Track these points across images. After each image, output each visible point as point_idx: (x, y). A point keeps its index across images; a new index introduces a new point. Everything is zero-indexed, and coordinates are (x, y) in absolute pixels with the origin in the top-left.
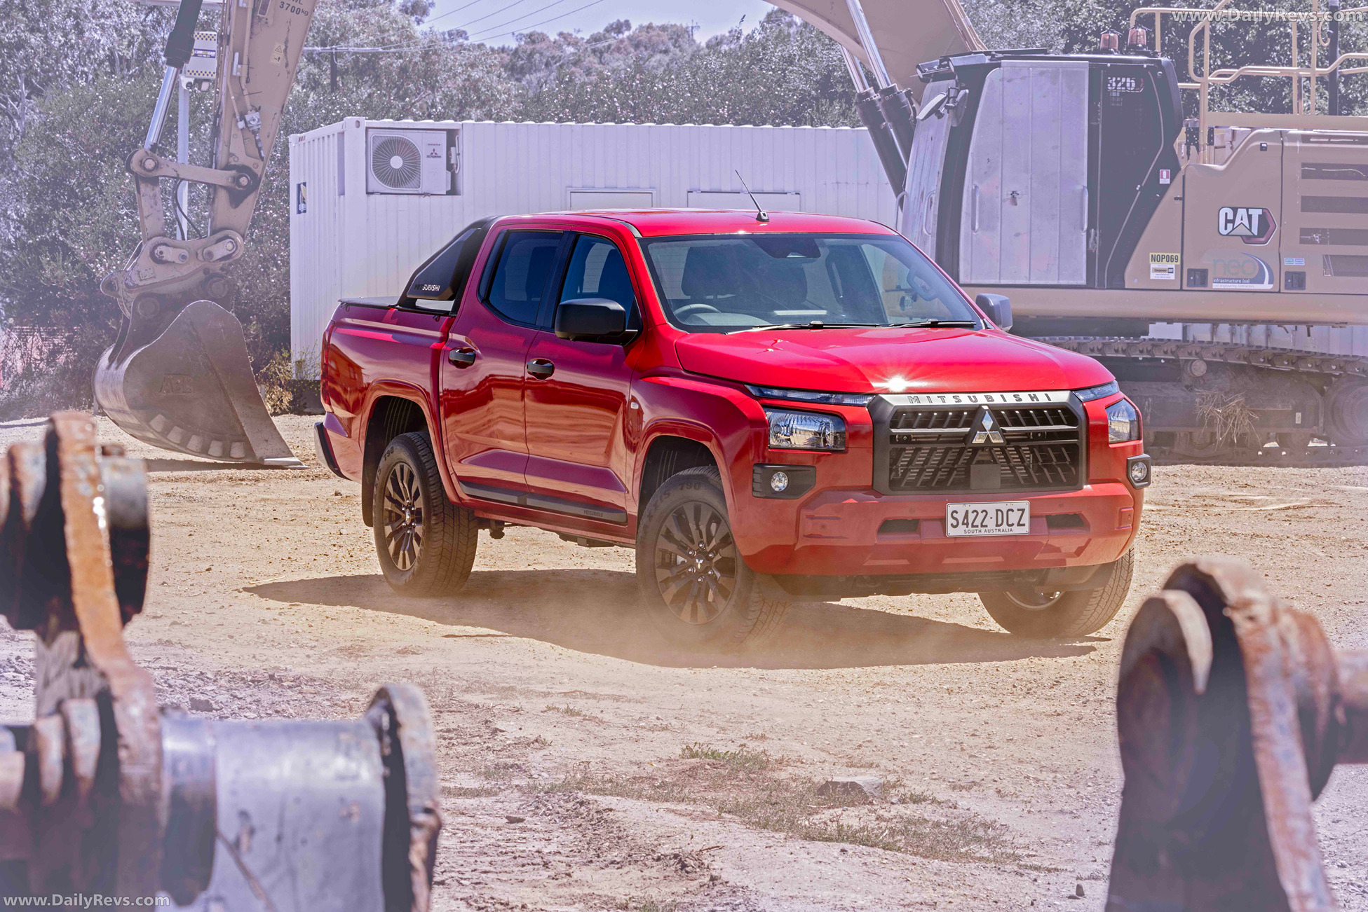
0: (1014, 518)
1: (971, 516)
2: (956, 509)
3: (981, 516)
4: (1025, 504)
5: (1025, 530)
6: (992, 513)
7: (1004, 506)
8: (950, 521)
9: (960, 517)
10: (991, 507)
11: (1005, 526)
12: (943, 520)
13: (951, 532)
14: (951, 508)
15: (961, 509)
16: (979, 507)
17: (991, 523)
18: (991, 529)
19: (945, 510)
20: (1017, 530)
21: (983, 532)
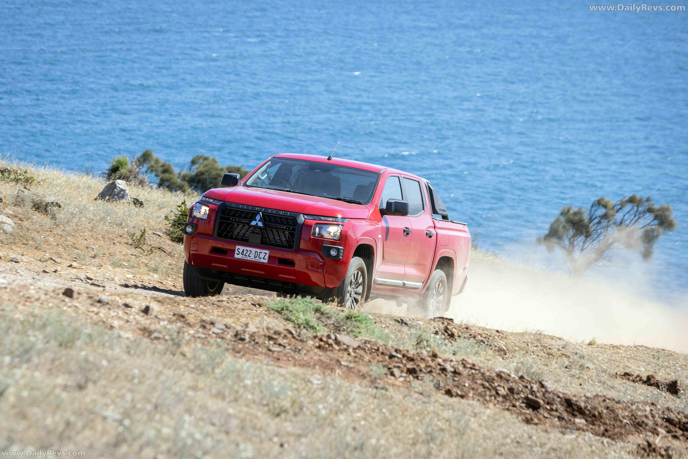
0: (262, 255)
1: (245, 252)
2: (240, 248)
3: (249, 252)
4: (267, 252)
5: (266, 261)
6: (253, 252)
7: (259, 251)
8: (236, 252)
9: (241, 251)
10: (254, 250)
11: (258, 258)
12: (234, 251)
13: (236, 256)
14: (237, 247)
15: (241, 248)
16: (249, 249)
17: (252, 256)
18: (252, 258)
19: (235, 247)
20: (262, 261)
21: (249, 259)
